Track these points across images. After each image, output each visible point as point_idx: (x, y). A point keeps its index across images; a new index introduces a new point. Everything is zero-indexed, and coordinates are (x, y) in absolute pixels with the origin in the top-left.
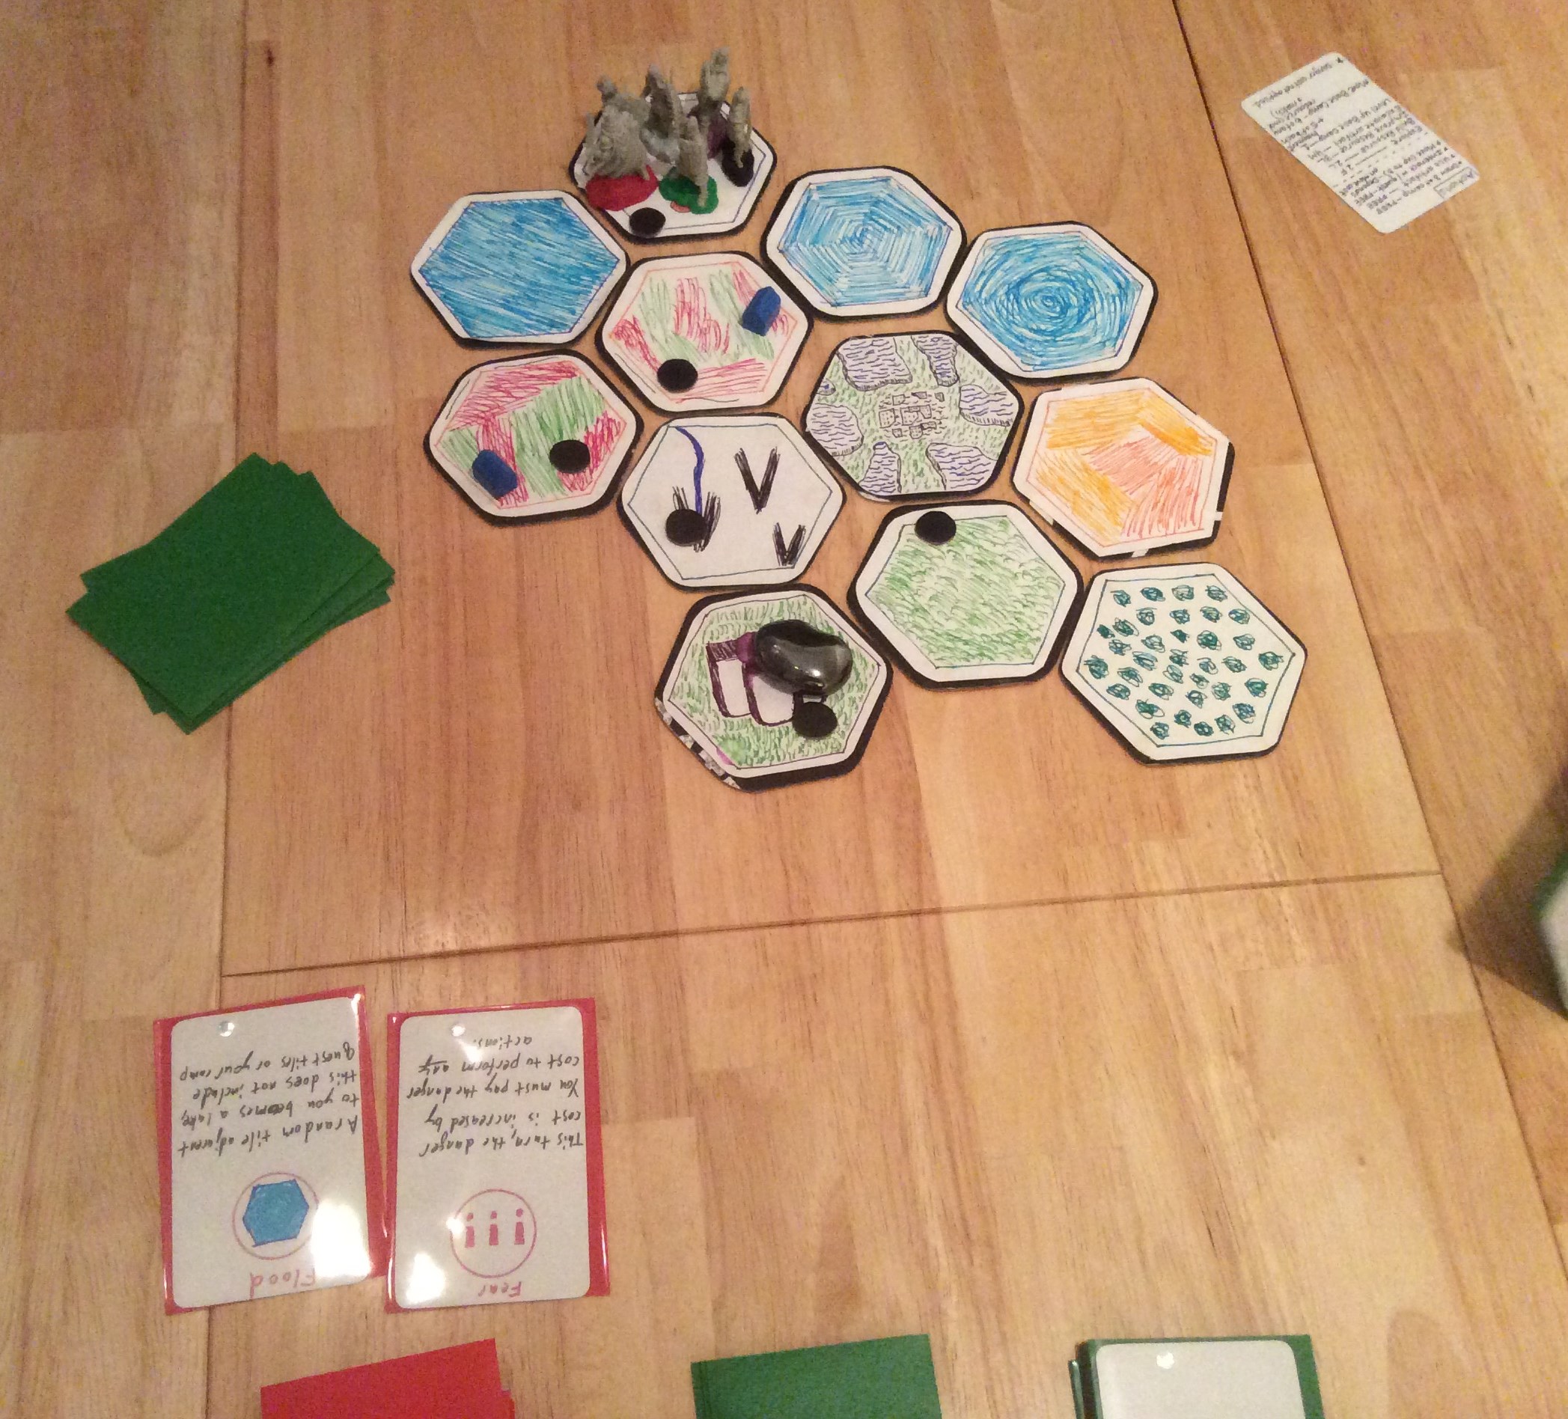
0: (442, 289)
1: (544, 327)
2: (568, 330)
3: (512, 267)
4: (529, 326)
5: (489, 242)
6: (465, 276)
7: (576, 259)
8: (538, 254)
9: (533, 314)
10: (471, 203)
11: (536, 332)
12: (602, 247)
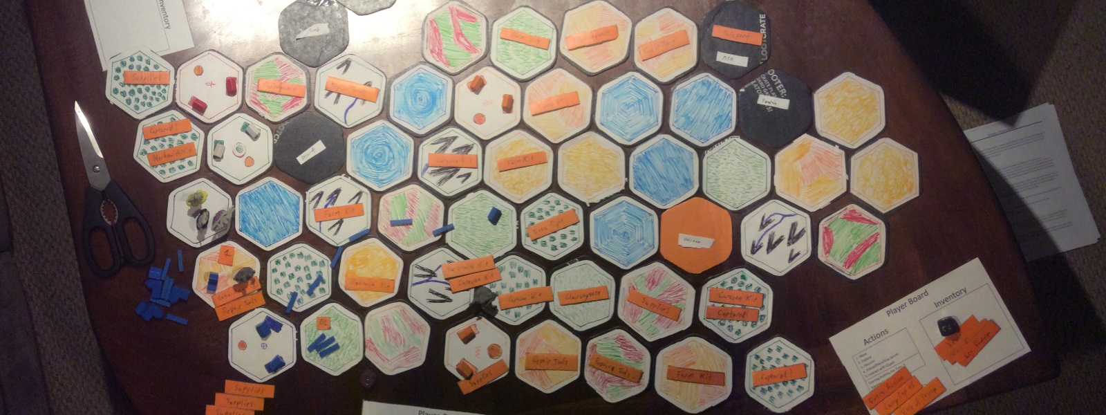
5: (271, 229)
6: (287, 221)
7: (251, 205)
9: (277, 193)
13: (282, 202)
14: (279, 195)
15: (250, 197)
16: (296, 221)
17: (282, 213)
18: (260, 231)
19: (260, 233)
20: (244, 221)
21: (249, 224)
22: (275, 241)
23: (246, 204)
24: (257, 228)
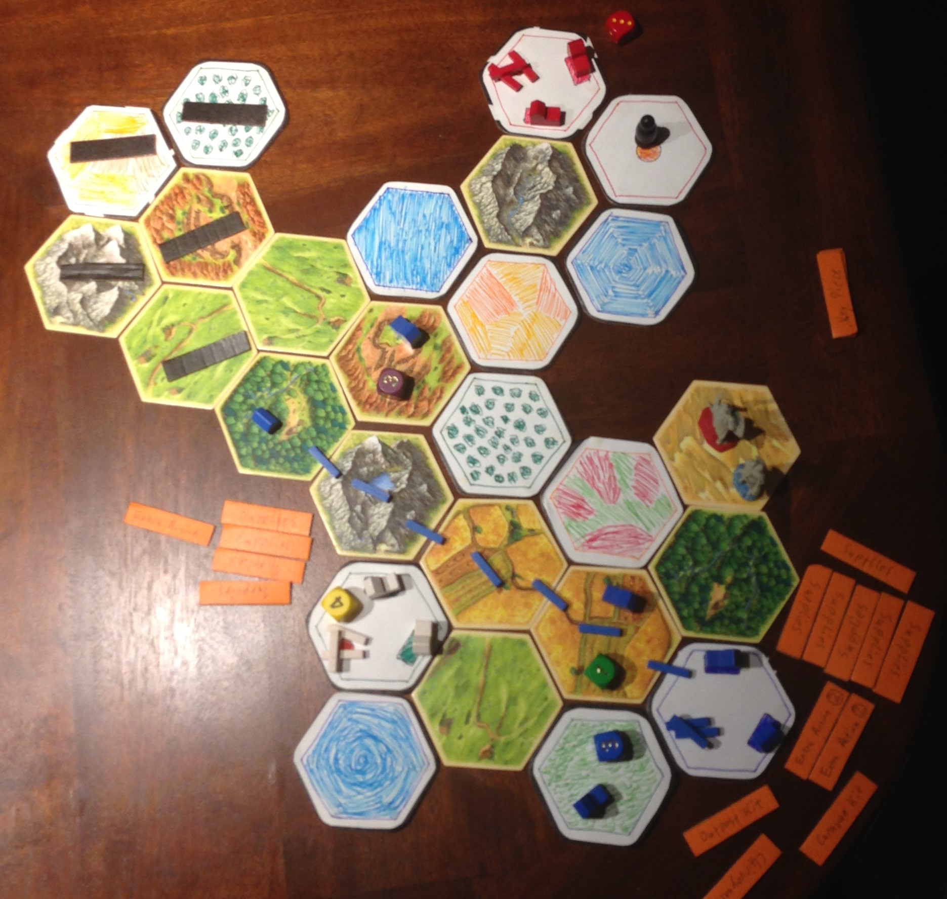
0: (380, 204)
1: (375, 270)
2: (377, 284)
3: (410, 235)
4: (372, 262)
5: (424, 216)
6: (394, 214)
7: (430, 268)
8: (426, 246)
9: (381, 260)
10: (449, 195)
11: (369, 267)
12: (445, 278)
14: (380, 256)
15: (424, 281)
17: (393, 228)
18: (443, 224)
20: (457, 251)
21: (452, 241)
22: (431, 195)
23: (436, 274)
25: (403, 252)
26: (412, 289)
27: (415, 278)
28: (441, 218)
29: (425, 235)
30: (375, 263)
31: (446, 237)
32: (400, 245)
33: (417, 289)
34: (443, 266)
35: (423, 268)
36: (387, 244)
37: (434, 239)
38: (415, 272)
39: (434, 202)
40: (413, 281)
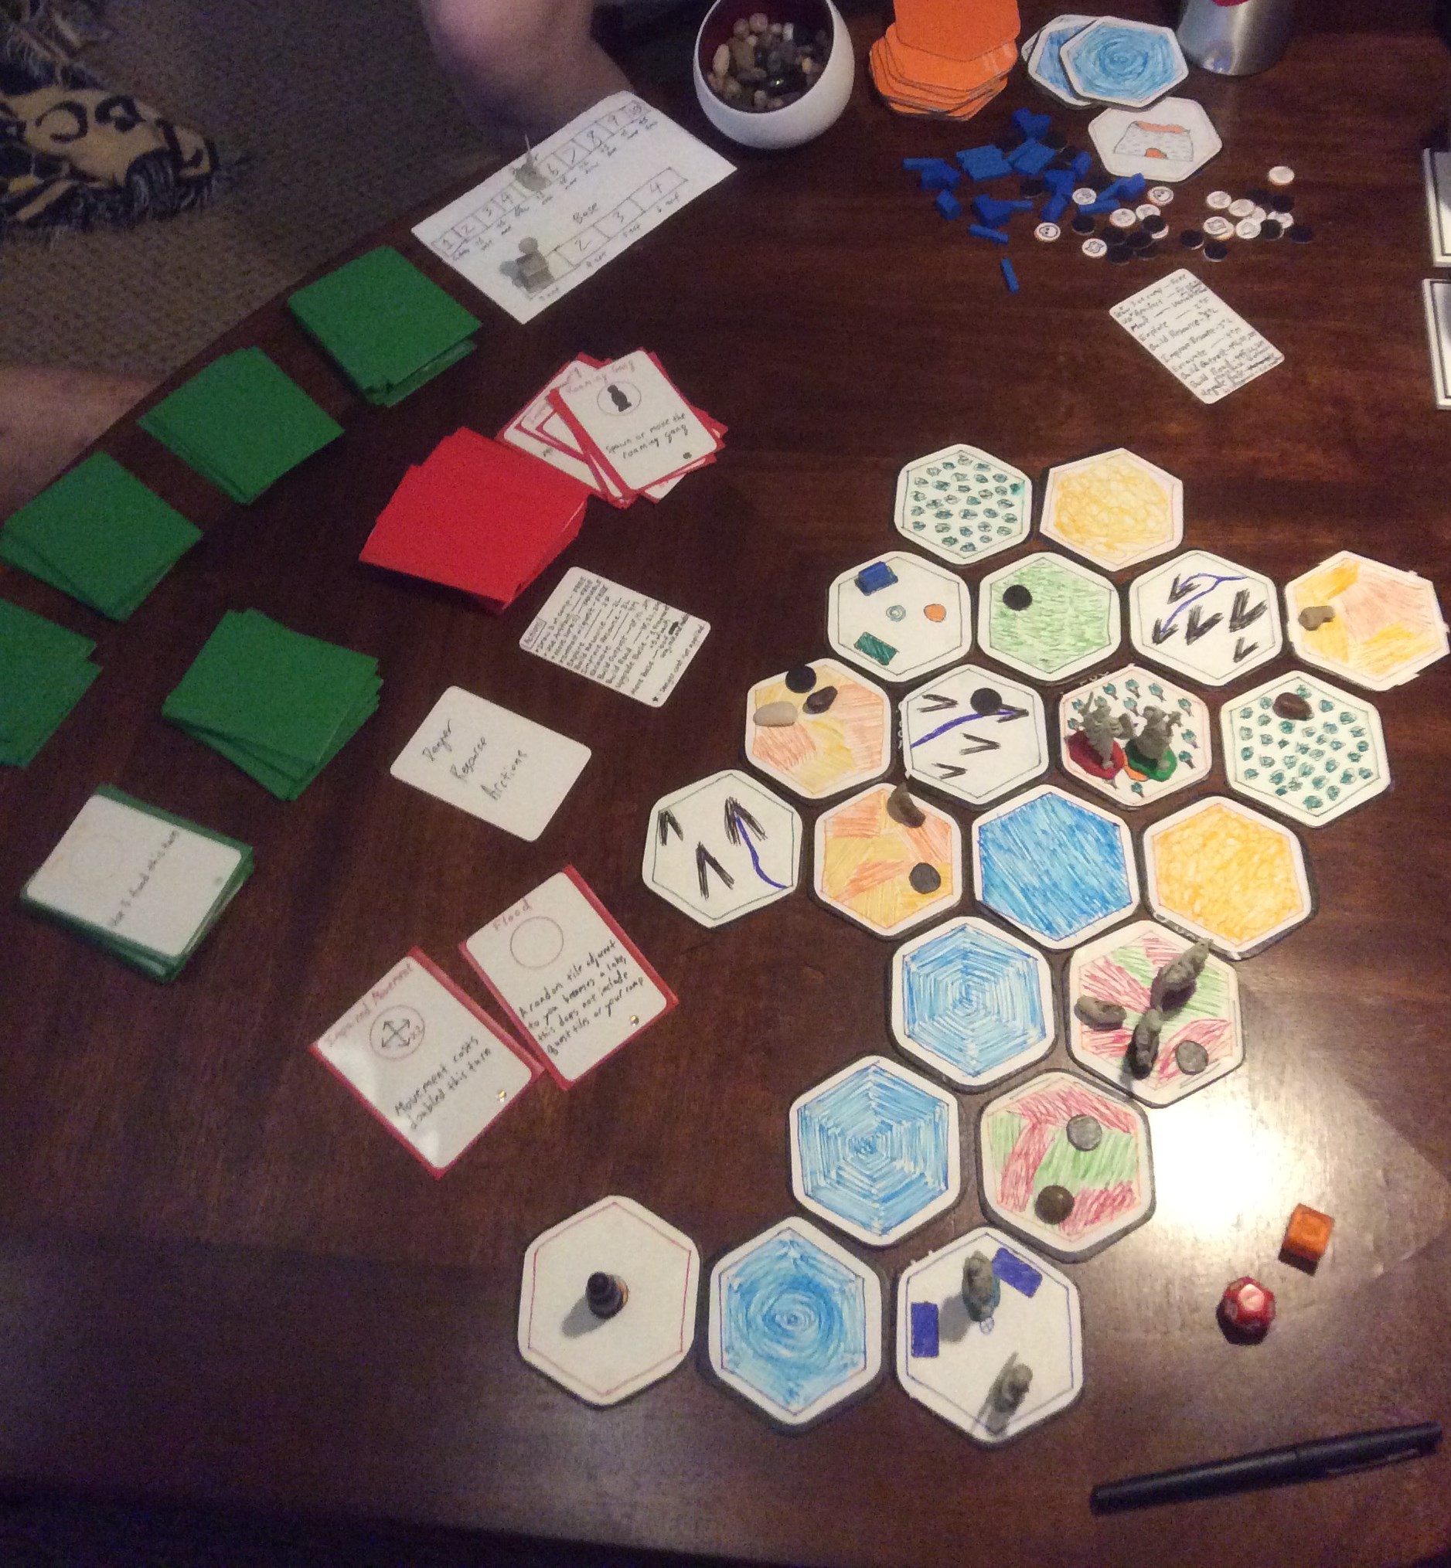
1: (1041, 925)
3: (1048, 863)
4: (1032, 919)
5: (1044, 832)
6: (1009, 850)
7: (1099, 883)
8: (1074, 862)
9: (1039, 910)
10: (1050, 793)
12: (1126, 884)
13: (1022, 891)
14: (1034, 907)
15: (1105, 902)
16: (986, 851)
17: (1021, 866)
18: (1070, 827)
19: (1069, 821)
20: (1112, 847)
21: (1097, 840)
22: (1032, 805)
23: (1112, 886)
24: (1077, 832)
25: (1055, 885)
26: (1100, 918)
27: (1093, 905)
28: (1064, 823)
29: (1063, 852)
30: (1036, 918)
31: (1086, 838)
32: (1046, 879)
33: (1105, 916)
34: (1113, 873)
35: (1093, 888)
36: (1031, 889)
37: (1076, 849)
38: (1087, 899)
39: (1042, 811)
40: (1093, 909)
